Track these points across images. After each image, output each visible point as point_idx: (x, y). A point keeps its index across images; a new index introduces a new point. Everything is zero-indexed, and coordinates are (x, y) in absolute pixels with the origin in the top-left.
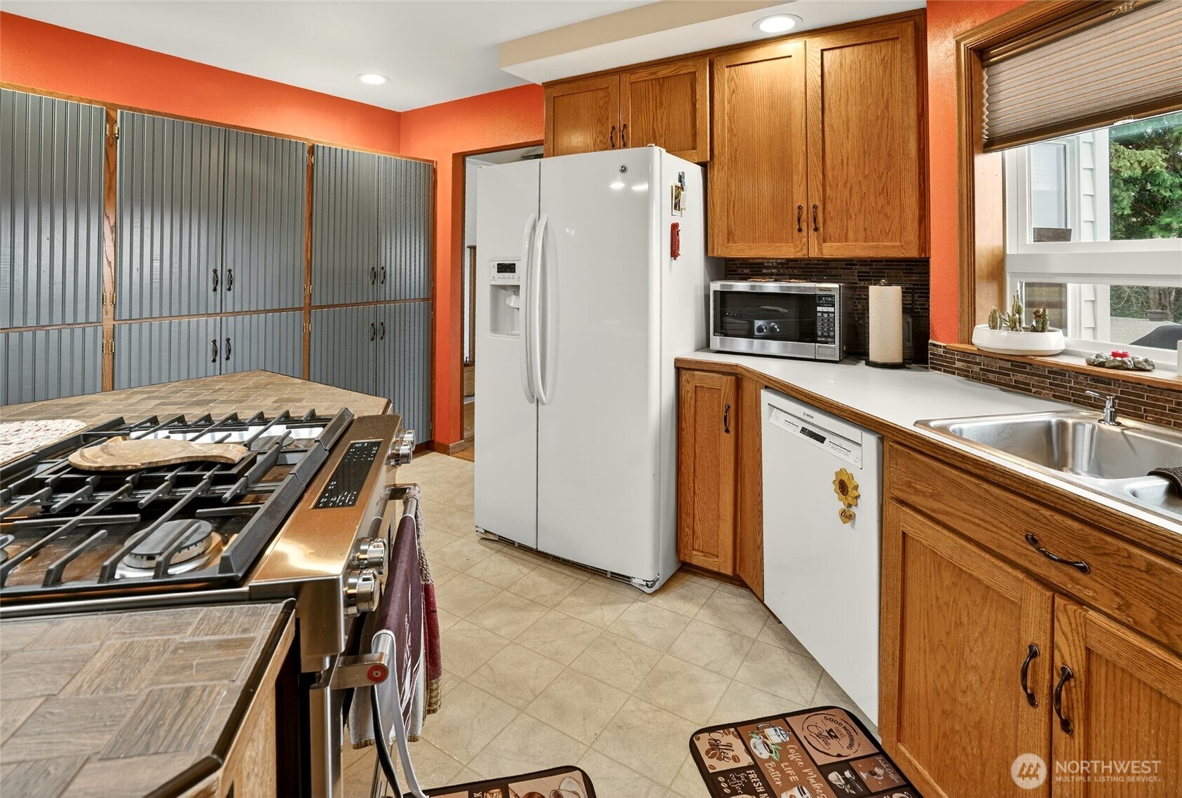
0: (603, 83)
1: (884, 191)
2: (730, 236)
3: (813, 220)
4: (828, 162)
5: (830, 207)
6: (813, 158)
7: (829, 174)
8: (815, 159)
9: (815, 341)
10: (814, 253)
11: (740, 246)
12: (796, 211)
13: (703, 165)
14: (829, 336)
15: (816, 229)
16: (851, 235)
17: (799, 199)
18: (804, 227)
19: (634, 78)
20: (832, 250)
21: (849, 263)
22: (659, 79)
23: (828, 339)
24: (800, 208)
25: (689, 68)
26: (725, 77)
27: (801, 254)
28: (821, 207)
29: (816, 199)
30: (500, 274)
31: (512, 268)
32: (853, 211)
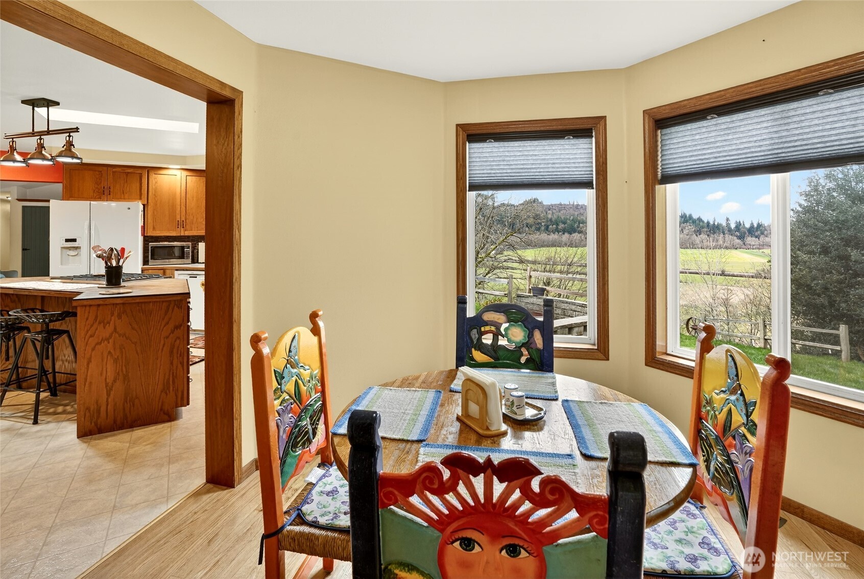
0: (100, 169)
2: (154, 229)
3: (182, 225)
4: (187, 209)
5: (187, 221)
6: (183, 206)
7: (187, 211)
8: (183, 208)
9: (184, 259)
10: (182, 234)
11: (158, 232)
12: (177, 222)
13: (144, 205)
15: (183, 227)
16: (193, 229)
17: (178, 218)
18: (179, 226)
19: (114, 170)
20: (187, 233)
21: (193, 236)
22: (126, 173)
23: (188, 258)
24: (178, 221)
25: (139, 171)
26: (153, 176)
27: (179, 235)
28: (185, 221)
29: (183, 219)
30: (67, 243)
31: (74, 240)
32: (194, 222)
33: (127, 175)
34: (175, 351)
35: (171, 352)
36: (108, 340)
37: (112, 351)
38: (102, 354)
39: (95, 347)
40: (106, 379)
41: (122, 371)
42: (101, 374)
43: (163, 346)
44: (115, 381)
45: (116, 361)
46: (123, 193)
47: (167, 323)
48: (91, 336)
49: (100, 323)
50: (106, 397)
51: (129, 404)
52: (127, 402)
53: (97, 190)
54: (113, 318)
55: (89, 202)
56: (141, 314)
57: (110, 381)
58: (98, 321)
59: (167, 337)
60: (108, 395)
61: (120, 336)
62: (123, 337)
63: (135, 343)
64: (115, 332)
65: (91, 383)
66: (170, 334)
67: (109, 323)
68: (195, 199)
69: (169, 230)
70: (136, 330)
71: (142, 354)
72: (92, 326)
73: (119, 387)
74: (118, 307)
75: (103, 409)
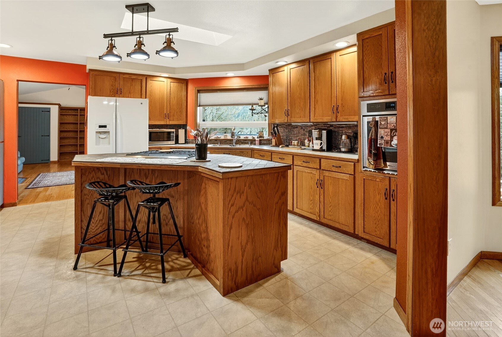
0: (115, 75)
1: (180, 112)
2: (150, 119)
3: (167, 116)
4: (171, 105)
5: (171, 114)
6: (168, 103)
7: (171, 107)
8: (168, 104)
9: (170, 141)
10: (168, 123)
11: (152, 121)
12: (164, 114)
14: (173, 139)
15: (168, 118)
16: (175, 120)
17: (165, 112)
18: (166, 118)
19: (124, 76)
20: (171, 123)
21: (175, 125)
22: (132, 79)
25: (141, 78)
26: (149, 82)
27: (165, 123)
28: (169, 114)
29: (168, 112)
30: (100, 128)
31: (105, 127)
32: (175, 115)
33: (132, 81)
34: (281, 214)
35: (279, 215)
36: (242, 208)
37: (245, 218)
38: (239, 221)
39: (234, 215)
40: (241, 242)
41: (251, 235)
42: (238, 238)
43: (275, 210)
44: (247, 244)
45: (247, 225)
46: (130, 93)
47: (277, 191)
48: (232, 205)
49: (237, 193)
50: (241, 258)
51: (255, 262)
52: (254, 260)
53: (112, 90)
54: (246, 188)
55: (115, 98)
56: (263, 184)
57: (244, 243)
58: (236, 191)
59: (277, 203)
60: (243, 256)
61: (250, 204)
62: (252, 205)
63: (259, 209)
64: (247, 201)
65: (232, 247)
66: (279, 200)
67: (243, 193)
68: (176, 98)
69: (159, 120)
70: (259, 198)
71: (263, 218)
72: (232, 196)
73: (249, 247)
74: (249, 177)
75: (240, 269)
